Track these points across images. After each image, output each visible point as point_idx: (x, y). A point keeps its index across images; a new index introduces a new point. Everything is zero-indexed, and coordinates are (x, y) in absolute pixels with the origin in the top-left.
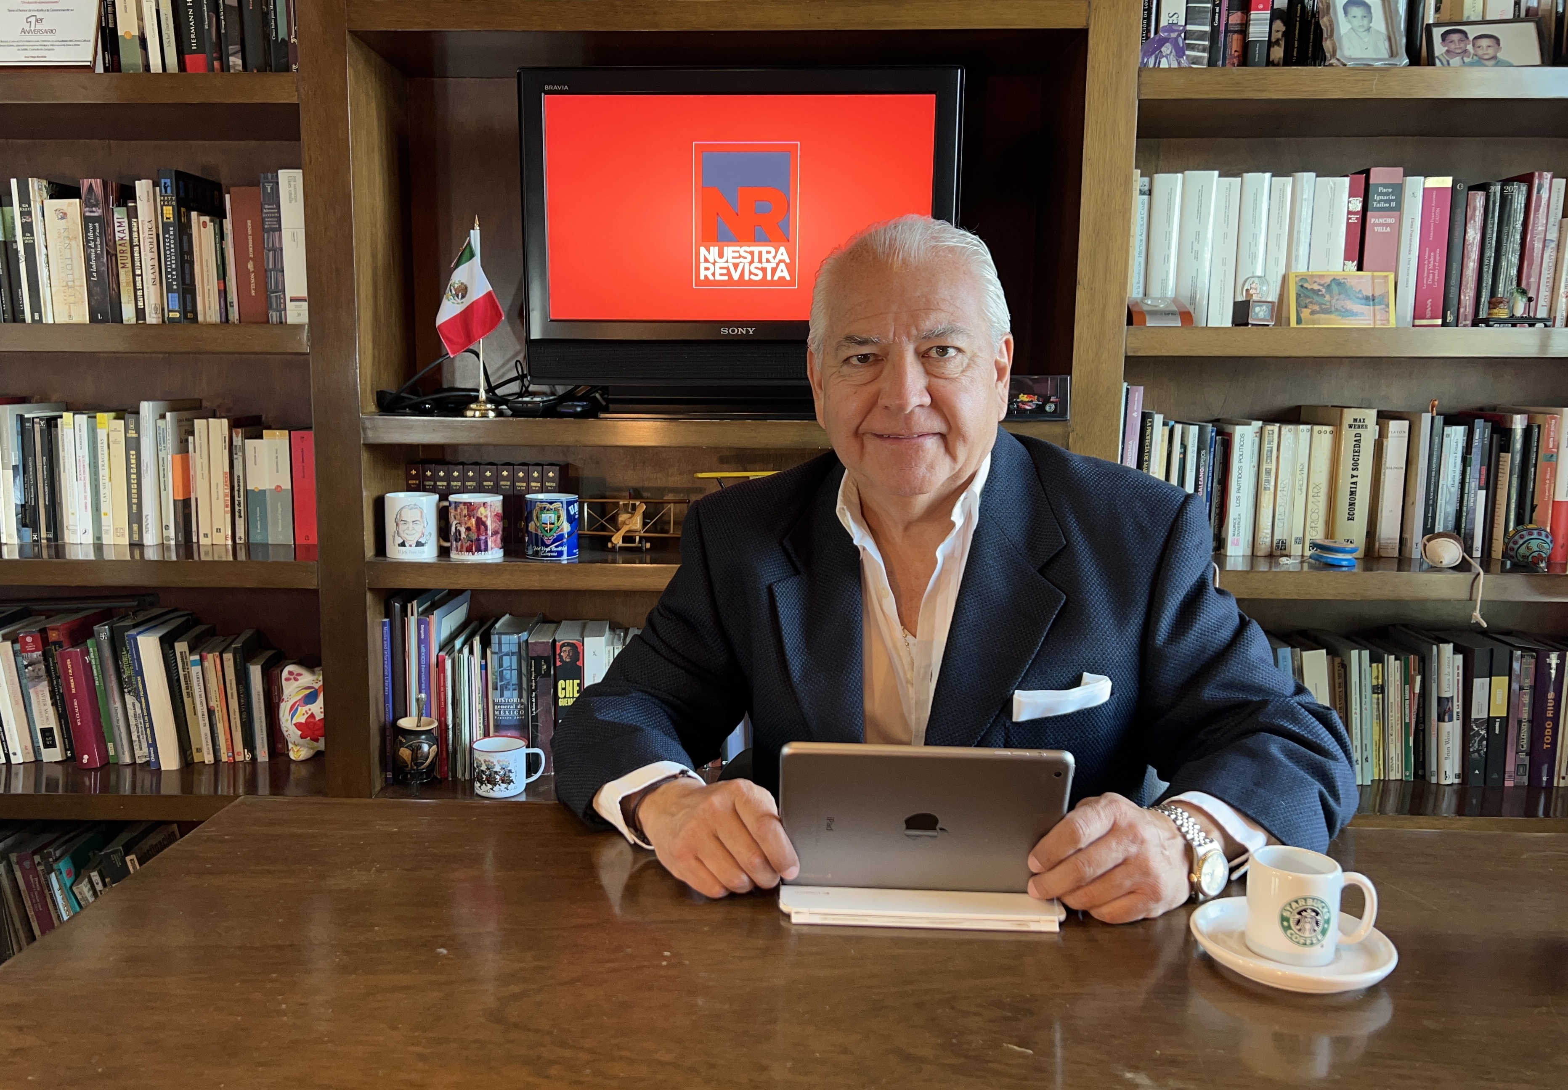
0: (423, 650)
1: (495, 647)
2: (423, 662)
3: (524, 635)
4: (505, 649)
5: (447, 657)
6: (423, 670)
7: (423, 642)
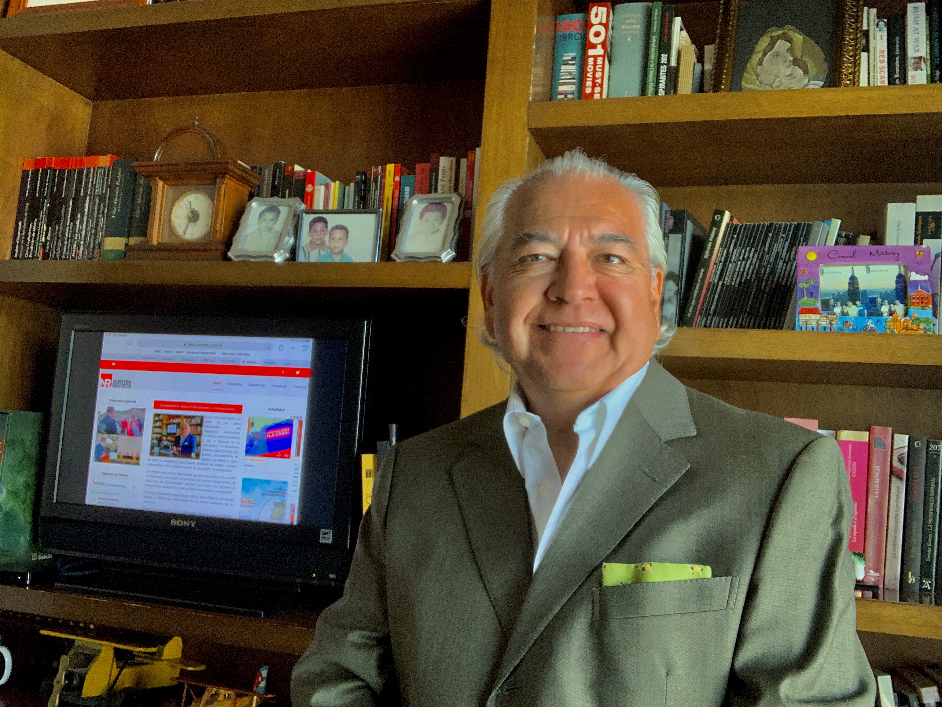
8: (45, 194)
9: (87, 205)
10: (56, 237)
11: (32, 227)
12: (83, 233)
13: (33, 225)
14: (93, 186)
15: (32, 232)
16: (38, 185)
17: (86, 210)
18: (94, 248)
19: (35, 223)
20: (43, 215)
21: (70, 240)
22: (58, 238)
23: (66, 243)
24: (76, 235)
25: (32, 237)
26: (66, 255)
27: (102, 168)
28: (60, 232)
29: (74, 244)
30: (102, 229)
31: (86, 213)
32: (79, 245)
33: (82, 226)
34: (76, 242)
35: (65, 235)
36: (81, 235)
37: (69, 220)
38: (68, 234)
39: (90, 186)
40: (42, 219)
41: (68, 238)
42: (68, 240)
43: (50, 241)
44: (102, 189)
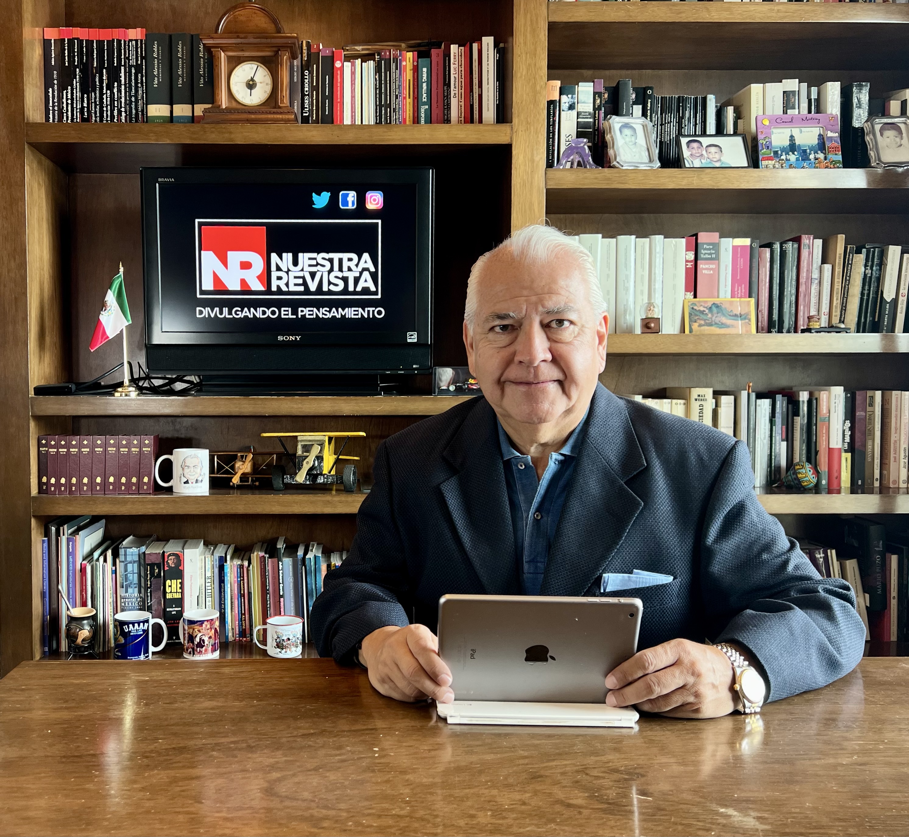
0: (71, 560)
1: (122, 558)
2: (71, 568)
3: (143, 549)
4: (129, 558)
5: (88, 564)
6: (71, 574)
7: (71, 554)
8: (76, 64)
9: (122, 74)
10: (93, 104)
11: (67, 95)
12: (123, 100)
13: (67, 92)
14: (128, 58)
15: (67, 99)
16: (66, 55)
17: (123, 79)
18: (137, 114)
19: (69, 91)
20: (76, 83)
21: (109, 107)
22: (96, 105)
23: (105, 109)
24: (116, 102)
25: (67, 104)
26: (107, 121)
27: (135, 40)
28: (98, 100)
29: (114, 110)
30: (143, 97)
31: (123, 82)
32: (120, 112)
33: (121, 94)
34: (116, 108)
35: (103, 102)
36: (121, 102)
37: (105, 88)
38: (107, 101)
39: (123, 57)
40: (76, 86)
41: (107, 105)
42: (107, 107)
43: (88, 107)
44: (137, 61)
